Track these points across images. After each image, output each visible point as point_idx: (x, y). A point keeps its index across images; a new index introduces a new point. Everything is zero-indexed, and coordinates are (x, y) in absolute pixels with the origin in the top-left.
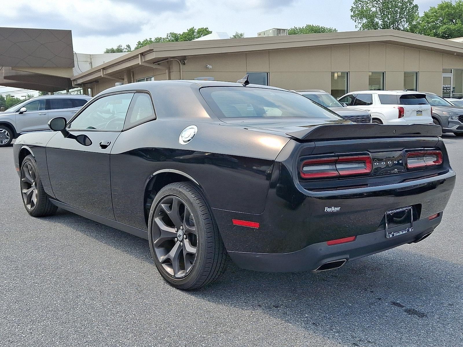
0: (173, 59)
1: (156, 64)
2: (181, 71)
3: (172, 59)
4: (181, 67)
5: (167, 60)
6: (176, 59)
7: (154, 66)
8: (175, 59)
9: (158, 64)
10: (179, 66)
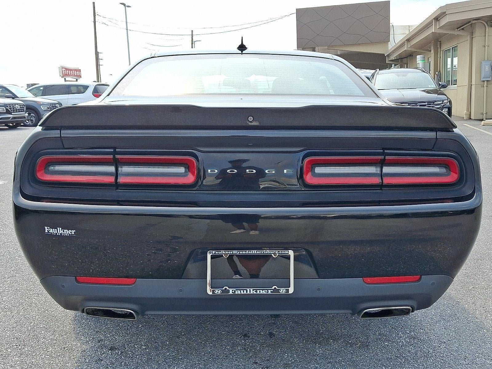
0: (476, 21)
1: (459, 29)
2: (487, 35)
3: (474, 22)
4: (487, 30)
5: (470, 23)
6: (480, 21)
7: (456, 33)
8: (478, 21)
9: (463, 29)
10: (484, 29)
